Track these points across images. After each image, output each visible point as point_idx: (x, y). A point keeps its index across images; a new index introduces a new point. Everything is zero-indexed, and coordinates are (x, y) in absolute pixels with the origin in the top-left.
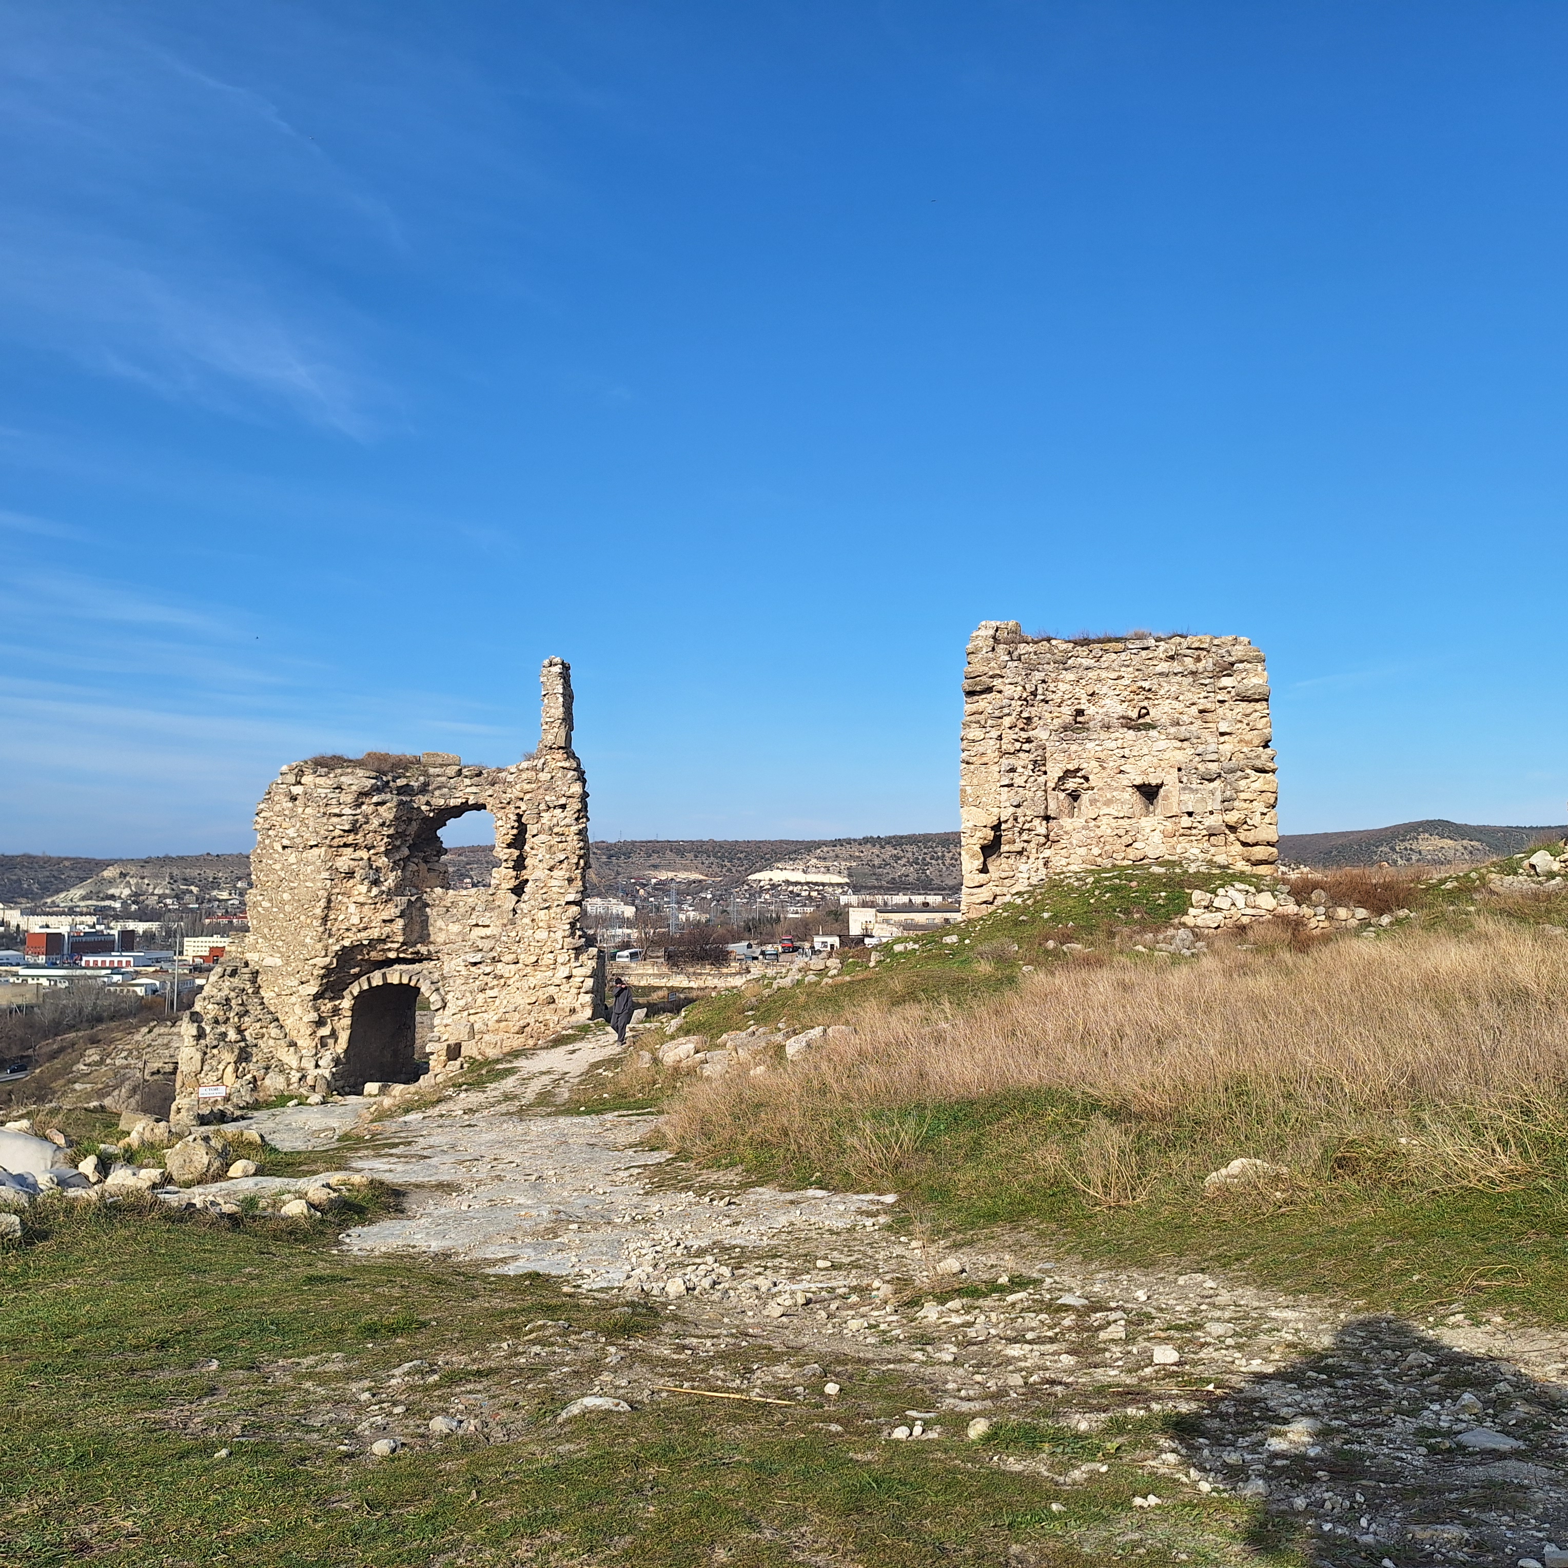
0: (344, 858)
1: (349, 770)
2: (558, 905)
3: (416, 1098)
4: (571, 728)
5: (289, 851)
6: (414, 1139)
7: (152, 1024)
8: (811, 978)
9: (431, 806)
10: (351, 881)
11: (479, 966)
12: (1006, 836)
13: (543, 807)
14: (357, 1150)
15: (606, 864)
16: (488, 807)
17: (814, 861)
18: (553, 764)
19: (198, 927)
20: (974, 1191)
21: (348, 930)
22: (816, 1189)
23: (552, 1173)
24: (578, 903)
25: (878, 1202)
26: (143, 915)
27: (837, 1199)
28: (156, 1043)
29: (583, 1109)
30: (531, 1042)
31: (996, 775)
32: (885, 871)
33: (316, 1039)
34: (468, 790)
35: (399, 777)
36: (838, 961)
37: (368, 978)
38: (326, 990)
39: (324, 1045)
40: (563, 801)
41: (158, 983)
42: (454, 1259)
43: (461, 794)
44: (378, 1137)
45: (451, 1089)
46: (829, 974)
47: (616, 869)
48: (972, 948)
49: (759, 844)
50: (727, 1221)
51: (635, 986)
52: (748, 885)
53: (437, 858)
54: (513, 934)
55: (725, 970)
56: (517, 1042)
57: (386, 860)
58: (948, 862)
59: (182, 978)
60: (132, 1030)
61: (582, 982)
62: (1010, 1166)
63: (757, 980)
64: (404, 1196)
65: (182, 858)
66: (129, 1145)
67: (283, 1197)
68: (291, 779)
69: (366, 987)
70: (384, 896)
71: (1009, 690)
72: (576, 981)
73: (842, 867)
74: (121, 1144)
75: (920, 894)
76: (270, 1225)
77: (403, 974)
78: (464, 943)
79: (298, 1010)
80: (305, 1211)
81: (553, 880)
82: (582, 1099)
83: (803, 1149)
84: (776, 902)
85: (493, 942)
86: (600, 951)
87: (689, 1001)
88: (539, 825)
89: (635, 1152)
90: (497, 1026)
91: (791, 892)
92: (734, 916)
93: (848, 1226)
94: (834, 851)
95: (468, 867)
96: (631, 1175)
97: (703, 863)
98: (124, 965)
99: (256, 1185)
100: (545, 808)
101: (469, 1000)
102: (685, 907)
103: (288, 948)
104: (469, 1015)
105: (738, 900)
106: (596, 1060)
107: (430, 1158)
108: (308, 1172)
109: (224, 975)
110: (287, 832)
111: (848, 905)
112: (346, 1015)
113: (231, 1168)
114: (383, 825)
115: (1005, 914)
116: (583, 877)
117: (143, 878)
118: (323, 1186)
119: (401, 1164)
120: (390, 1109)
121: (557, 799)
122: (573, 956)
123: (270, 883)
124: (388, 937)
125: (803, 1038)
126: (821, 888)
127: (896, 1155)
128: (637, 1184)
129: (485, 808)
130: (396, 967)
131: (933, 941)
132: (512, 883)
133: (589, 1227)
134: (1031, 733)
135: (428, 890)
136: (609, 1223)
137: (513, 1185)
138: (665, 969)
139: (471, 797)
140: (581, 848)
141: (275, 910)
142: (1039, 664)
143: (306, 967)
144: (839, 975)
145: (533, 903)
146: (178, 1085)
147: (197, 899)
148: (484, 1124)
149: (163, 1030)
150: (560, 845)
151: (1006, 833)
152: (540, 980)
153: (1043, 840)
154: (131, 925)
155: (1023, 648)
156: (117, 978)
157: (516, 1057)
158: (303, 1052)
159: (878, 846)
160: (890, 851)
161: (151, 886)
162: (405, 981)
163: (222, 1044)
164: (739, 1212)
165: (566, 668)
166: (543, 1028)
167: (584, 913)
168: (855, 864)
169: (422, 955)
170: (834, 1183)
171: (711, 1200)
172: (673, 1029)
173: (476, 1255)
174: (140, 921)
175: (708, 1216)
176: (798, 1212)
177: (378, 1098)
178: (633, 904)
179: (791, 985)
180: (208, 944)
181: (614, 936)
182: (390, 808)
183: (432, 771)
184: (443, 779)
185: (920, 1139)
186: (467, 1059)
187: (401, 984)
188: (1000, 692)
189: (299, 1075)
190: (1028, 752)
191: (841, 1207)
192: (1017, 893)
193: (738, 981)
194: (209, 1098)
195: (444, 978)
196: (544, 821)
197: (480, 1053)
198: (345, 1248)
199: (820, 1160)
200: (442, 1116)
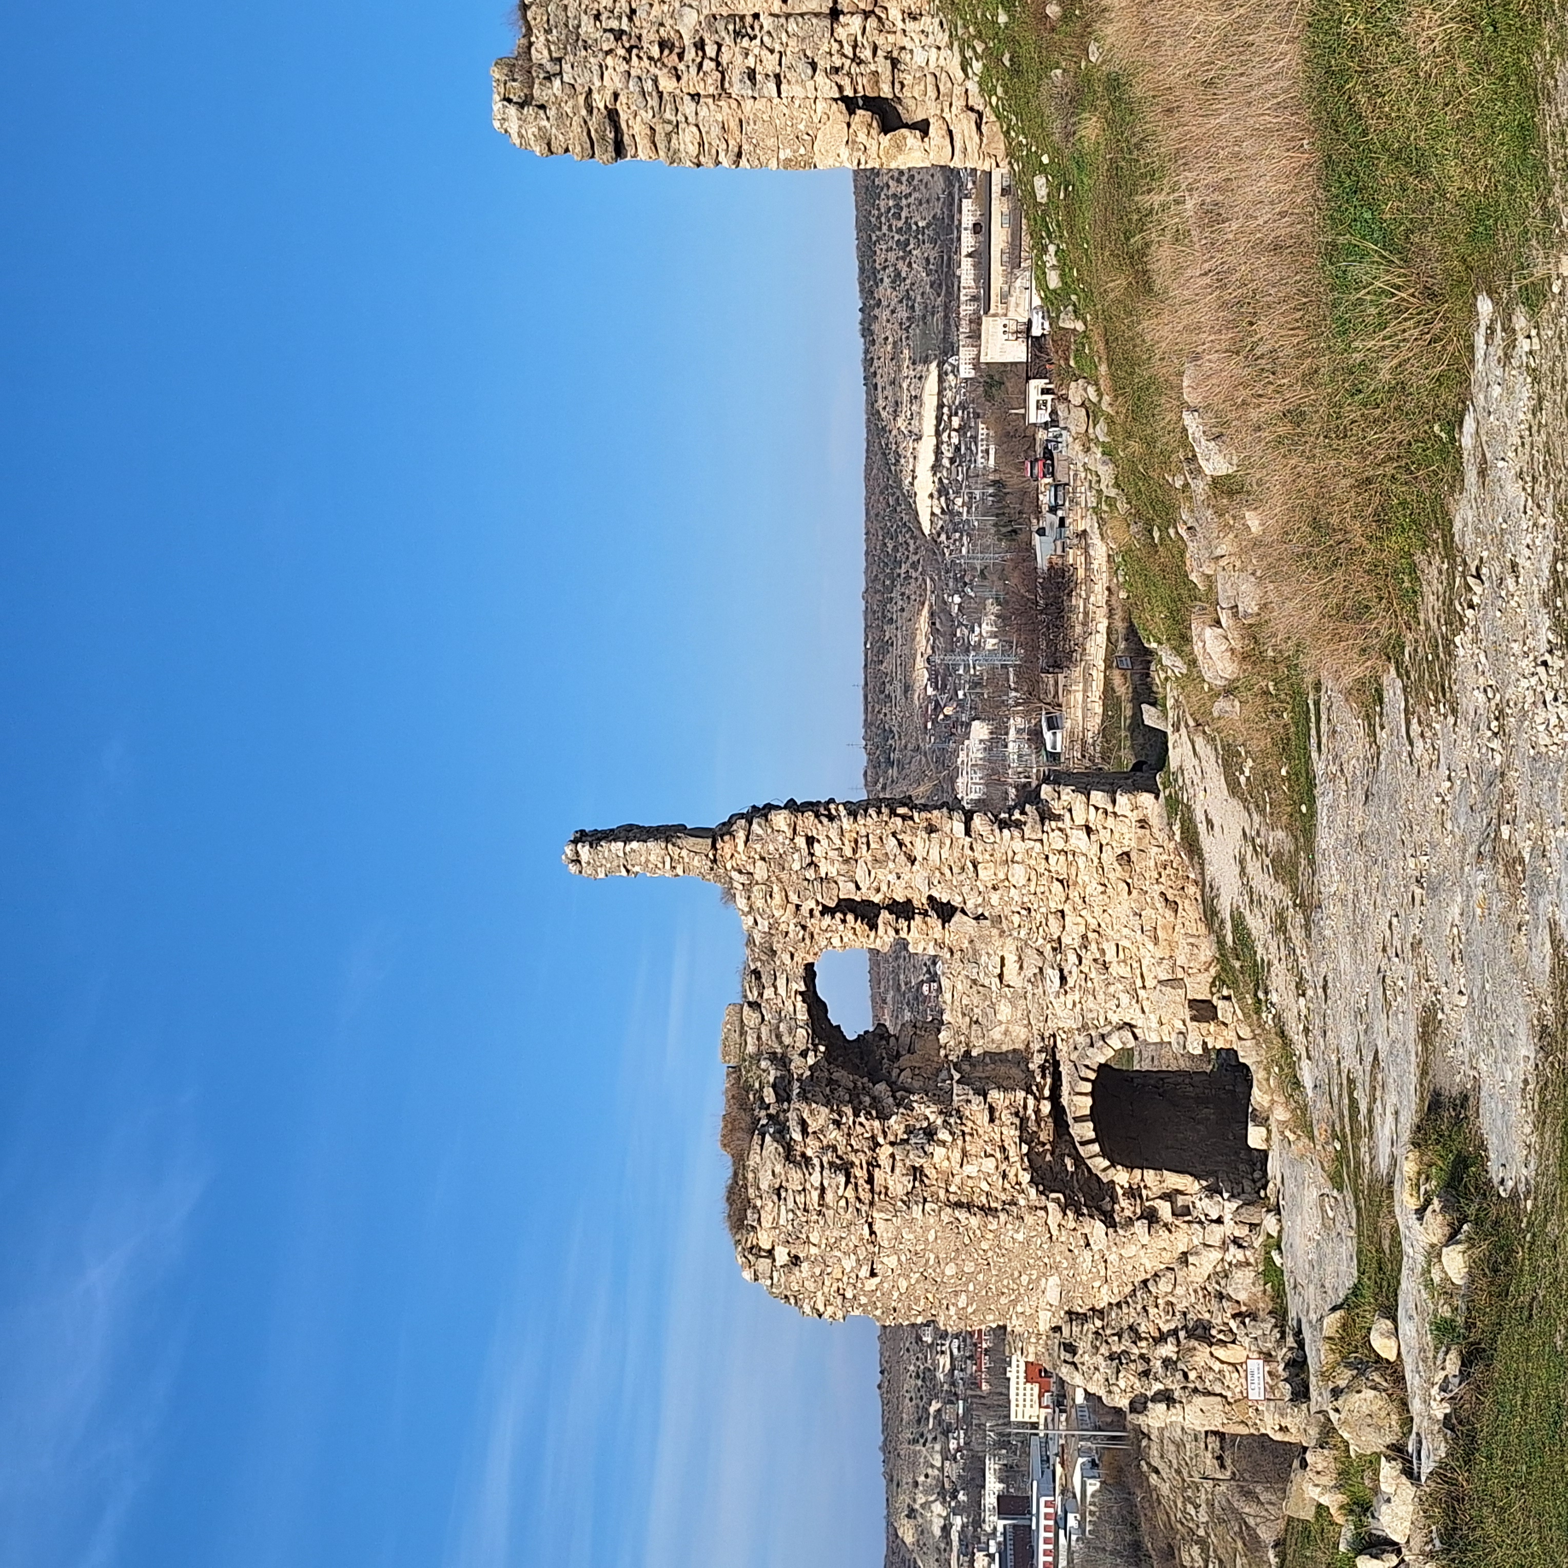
0: (890, 1183)
1: (750, 1176)
2: (972, 849)
3: (1276, 1069)
4: (682, 828)
5: (878, 1267)
6: (1344, 1076)
7: (1145, 1468)
8: (1100, 431)
9: (808, 1049)
10: (927, 1172)
11: (1066, 972)
12: (865, 87)
13: (810, 874)
14: (1359, 1164)
15: (901, 768)
16: (810, 960)
17: (901, 423)
18: (741, 858)
19: (995, 1400)
20: (1482, 163)
21: (1004, 1176)
22: (1461, 432)
23: (1411, 862)
24: (968, 818)
25: (1491, 329)
26: (976, 1484)
27: (1481, 396)
28: (1174, 1462)
29: (1304, 809)
30: (1192, 890)
31: (761, 104)
32: (919, 299)
33: (1177, 1222)
34: (782, 991)
35: (762, 1099)
36: (1073, 384)
37: (1083, 1144)
38: (1099, 1209)
39: (1186, 1211)
40: (801, 842)
41: (1081, 1460)
42: (1550, 1020)
43: (789, 1003)
44: (1338, 1129)
45: (1264, 1015)
46: (1095, 399)
47: (909, 753)
48: (1056, 152)
49: (871, 516)
50: (1510, 582)
51: (1103, 721)
52: (939, 535)
53: (892, 1040)
54: (1016, 919)
55: (1081, 573)
56: (1191, 912)
57: (894, 1118)
58: (904, 189)
59: (1075, 1424)
60: (1153, 1499)
61: (1097, 809)
62: (1440, 100)
63: (1101, 522)
64: (1439, 1095)
65: (885, 1426)
66: (1341, 1507)
67: (1437, 1280)
68: (763, 1264)
69: (1096, 1148)
70: (952, 1121)
71: (613, 80)
72: (1094, 819)
73: (912, 373)
74: (1340, 1520)
75: (959, 239)
76: (1482, 1299)
77: (1077, 1090)
78: (1029, 996)
79: (1130, 1250)
80: (1460, 1247)
81: (930, 858)
82: (1289, 809)
83: (1394, 452)
84: (969, 487)
85: (1029, 951)
86: (1046, 780)
87: (1132, 633)
88: (840, 880)
89: (1382, 727)
90: (1162, 943)
91: (952, 461)
92: (991, 558)
93: (1529, 380)
94: (884, 388)
95: (903, 988)
96: (1422, 735)
97: (903, 610)
98: (1051, 1510)
99: (1411, 1318)
100: (812, 871)
101: (1121, 987)
102: (974, 639)
103: (1032, 1267)
104: (1144, 987)
105: (964, 551)
106: (1224, 786)
107: (1377, 1052)
108: (1393, 1239)
109: (1074, 1364)
110: (848, 1270)
111: (976, 364)
112: (1139, 1177)
113: (1384, 1355)
114: (837, 1124)
115: (1000, 91)
116: (925, 808)
117: (916, 1484)
118: (1420, 1219)
119: (1386, 1097)
120: (1293, 1111)
121: (799, 850)
122: (1053, 824)
123: (930, 1296)
124: (1017, 1114)
125: (1204, 448)
126: (945, 410)
127: (1413, 295)
128: (1438, 726)
129: (812, 964)
130: (1064, 1101)
131: (1044, 219)
132: (934, 921)
133: (1508, 807)
134: (688, 41)
135: (942, 1052)
136: (1503, 774)
137: (1430, 924)
138: (1077, 673)
139: (795, 986)
140: (879, 813)
141: (971, 1287)
142: (567, 26)
143: (1063, 1239)
144: (1096, 384)
145: (966, 889)
146: (1243, 1430)
147: (951, 1402)
148: (1323, 965)
149: (1155, 1452)
150: (873, 846)
151: (860, 88)
152: (1091, 876)
153: (872, 23)
154: (990, 1500)
155: (540, 54)
156: (1072, 1522)
157: (1215, 913)
158: (1196, 1242)
159: (877, 312)
160: (884, 291)
161: (930, 1471)
162: (1087, 1087)
163: (1180, 1365)
164: (1496, 564)
165: (581, 837)
166: (1170, 871)
167: (981, 805)
168: (906, 351)
169: (1046, 1061)
170: (1452, 400)
171: (1471, 606)
172: (1179, 662)
173: (1544, 986)
174: (984, 1487)
175: (1498, 614)
176: (1501, 464)
177: (1274, 1129)
178: (969, 725)
179: (1111, 466)
180: (1021, 1386)
181: (1020, 756)
182: (811, 1112)
183: (751, 1049)
184: (764, 1030)
185: (1386, 254)
186: (1214, 990)
187: (1092, 1094)
188: (616, 96)
189: (1233, 1249)
190: (720, 46)
191: (1496, 391)
192: (964, 70)
193: (1099, 551)
194: (1266, 1383)
195: (1085, 1027)
196: (833, 873)
197: (1207, 970)
198: (1522, 1188)
199: (1414, 425)
200: (1306, 1030)
